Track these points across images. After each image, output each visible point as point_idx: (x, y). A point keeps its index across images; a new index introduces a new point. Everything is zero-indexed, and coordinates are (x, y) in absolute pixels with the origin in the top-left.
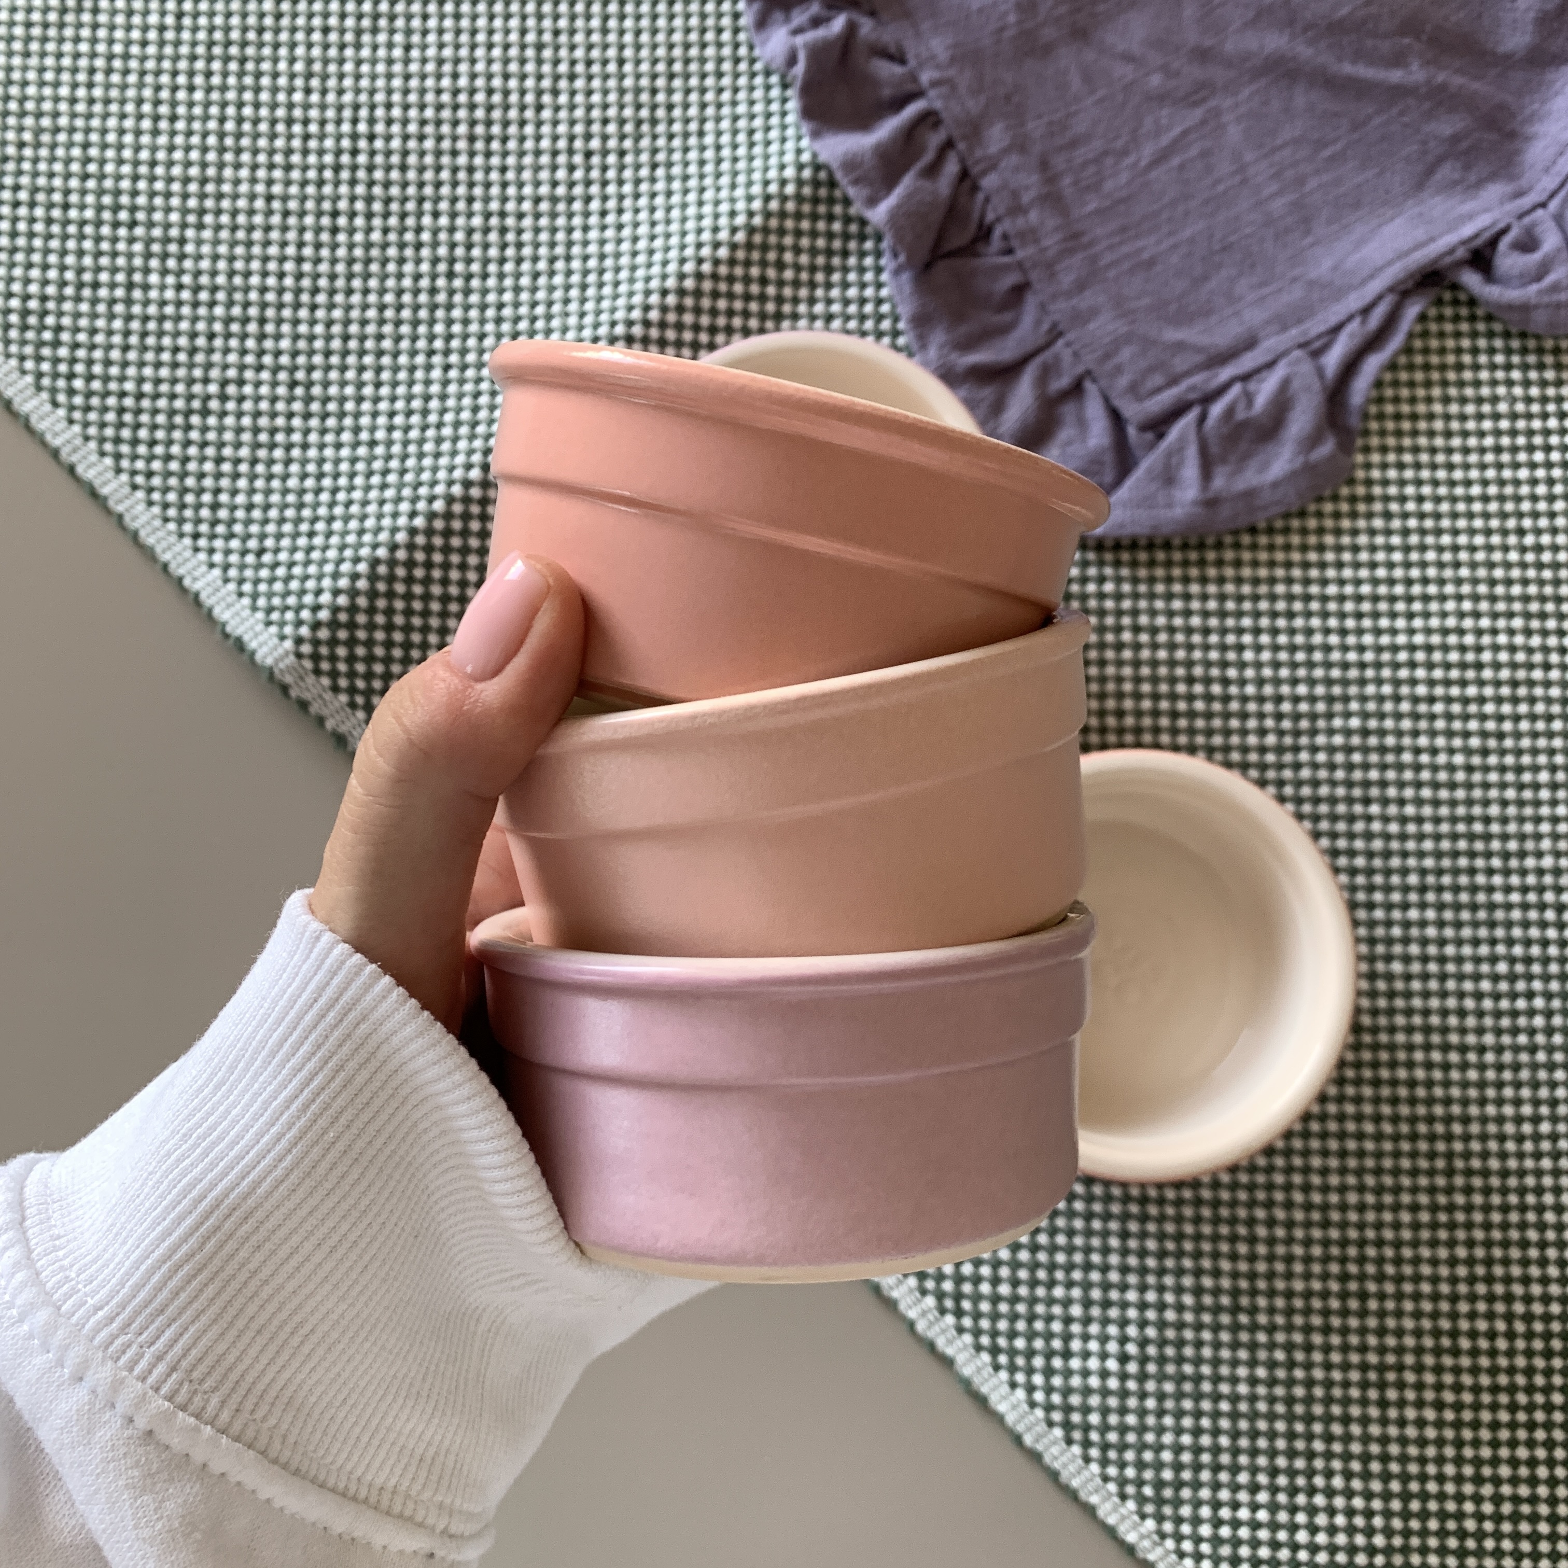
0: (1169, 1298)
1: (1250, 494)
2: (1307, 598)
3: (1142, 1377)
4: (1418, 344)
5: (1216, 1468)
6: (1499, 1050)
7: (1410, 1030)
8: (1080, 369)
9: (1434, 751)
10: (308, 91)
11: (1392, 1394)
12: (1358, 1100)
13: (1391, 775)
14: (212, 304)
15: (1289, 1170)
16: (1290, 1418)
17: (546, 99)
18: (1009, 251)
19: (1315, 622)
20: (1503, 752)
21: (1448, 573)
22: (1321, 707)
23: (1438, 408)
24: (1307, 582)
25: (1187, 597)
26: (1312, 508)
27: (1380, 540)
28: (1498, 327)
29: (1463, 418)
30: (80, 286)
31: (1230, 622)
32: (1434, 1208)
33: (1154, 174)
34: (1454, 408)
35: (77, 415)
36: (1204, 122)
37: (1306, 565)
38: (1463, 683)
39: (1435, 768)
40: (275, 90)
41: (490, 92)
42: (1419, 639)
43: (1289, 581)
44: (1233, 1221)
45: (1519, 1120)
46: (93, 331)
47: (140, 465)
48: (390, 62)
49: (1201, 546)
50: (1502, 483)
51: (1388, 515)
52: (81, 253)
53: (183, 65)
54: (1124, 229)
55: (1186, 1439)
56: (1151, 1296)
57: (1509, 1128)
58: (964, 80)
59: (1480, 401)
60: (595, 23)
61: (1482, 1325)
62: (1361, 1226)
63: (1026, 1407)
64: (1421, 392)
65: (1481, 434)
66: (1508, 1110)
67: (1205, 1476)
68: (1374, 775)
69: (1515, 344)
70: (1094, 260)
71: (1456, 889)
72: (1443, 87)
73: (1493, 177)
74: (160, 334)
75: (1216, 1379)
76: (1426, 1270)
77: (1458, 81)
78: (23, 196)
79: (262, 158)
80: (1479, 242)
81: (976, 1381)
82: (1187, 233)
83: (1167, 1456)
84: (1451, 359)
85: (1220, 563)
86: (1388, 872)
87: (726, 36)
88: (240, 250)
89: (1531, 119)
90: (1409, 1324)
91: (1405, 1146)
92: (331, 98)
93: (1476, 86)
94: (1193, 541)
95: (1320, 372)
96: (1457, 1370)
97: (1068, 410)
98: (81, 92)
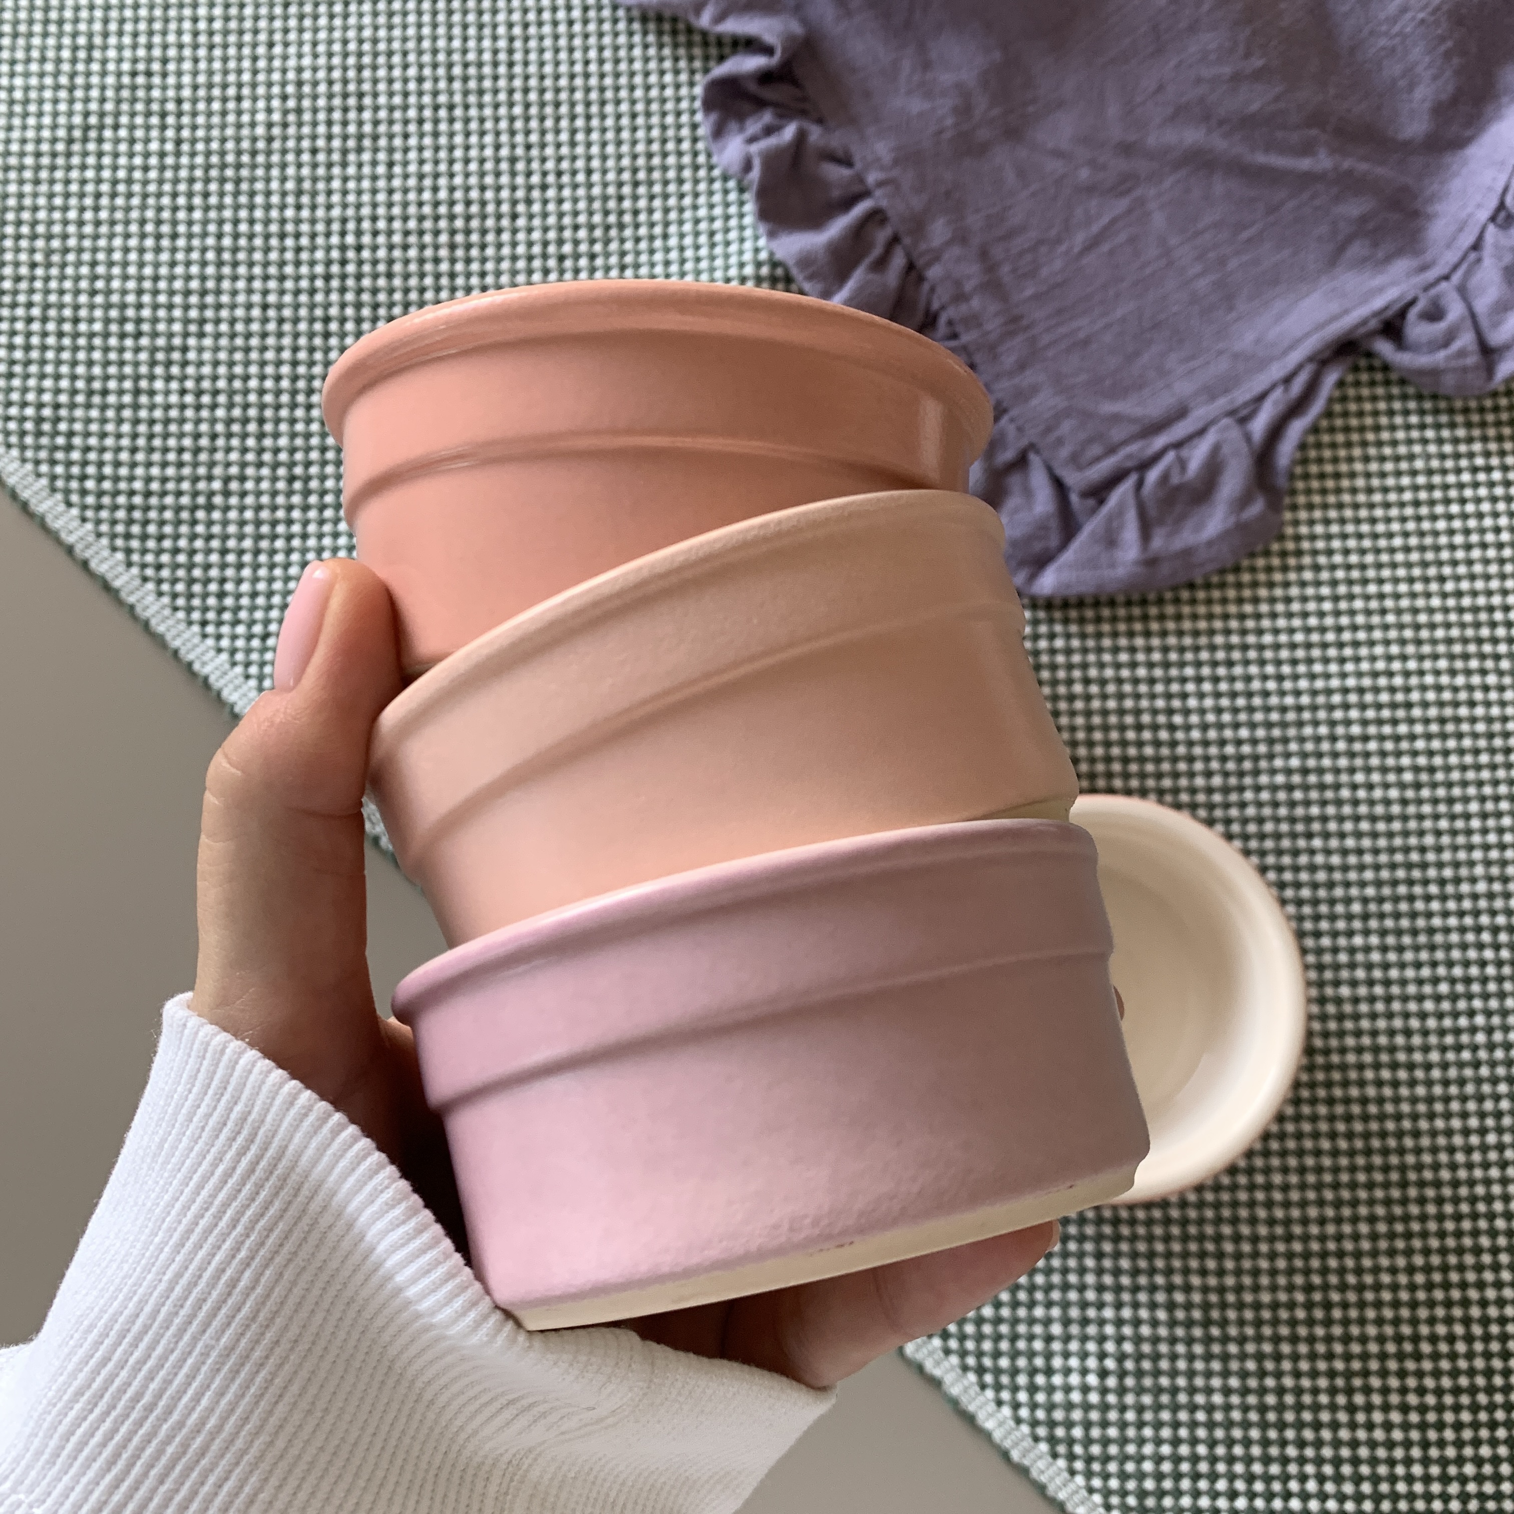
0: (1144, 1314)
1: (1187, 553)
2: (1245, 647)
3: (1122, 1391)
4: (1337, 408)
5: (1196, 1477)
6: (1445, 1066)
7: (1360, 1050)
8: (1024, 442)
9: (1370, 787)
10: (299, 207)
11: (1359, 1399)
12: (1314, 1118)
13: (1331, 810)
14: (214, 407)
15: (1252, 1187)
16: (1264, 1425)
17: (521, 208)
18: (954, 336)
19: (1254, 670)
20: (1434, 785)
21: (1376, 620)
22: (1262, 749)
23: (1358, 467)
24: (1244, 632)
25: (1133, 650)
26: (1245, 563)
27: (1310, 591)
28: (1411, 390)
29: (1383, 475)
30: (90, 393)
31: (1174, 672)
32: (1391, 1219)
33: (1085, 261)
34: (1374, 467)
35: (90, 514)
36: (1129, 211)
37: (1242, 617)
38: (1395, 722)
39: (1372, 803)
40: (268, 207)
41: (468, 203)
42: (1351, 682)
43: (1227, 632)
44: (1201, 1238)
45: (1466, 1132)
46: (103, 435)
47: (150, 558)
48: (374, 178)
49: (1144, 602)
50: (1422, 534)
51: (1317, 568)
52: (90, 363)
53: (182, 187)
54: (1060, 312)
55: (1166, 1450)
56: (1126, 1313)
57: (1458, 1140)
58: (908, 178)
59: (1397, 459)
60: (564, 137)
61: (1441, 1330)
62: (1323, 1238)
63: (1012, 1423)
64: (1342, 453)
65: (1400, 490)
66: (1456, 1123)
67: (1185, 1484)
68: (1315, 811)
69: (1428, 405)
70: (1033, 340)
71: (1397, 916)
72: (1350, 173)
73: (1399, 253)
74: (166, 436)
75: (1192, 1390)
76: (1386, 1279)
77: (1363, 167)
78: (36, 312)
79: (257, 270)
80: (1390, 313)
81: (964, 1400)
82: (1119, 313)
83: (1148, 1466)
84: (1369, 421)
85: (1162, 618)
86: (1332, 902)
87: (686, 146)
88: (238, 356)
89: (1432, 199)
90: (1372, 1331)
91: (1360, 1161)
92: (320, 213)
93: (1380, 171)
94: (1136, 597)
95: (1248, 438)
96: (1420, 1374)
97: (1014, 481)
98: (88, 215)
